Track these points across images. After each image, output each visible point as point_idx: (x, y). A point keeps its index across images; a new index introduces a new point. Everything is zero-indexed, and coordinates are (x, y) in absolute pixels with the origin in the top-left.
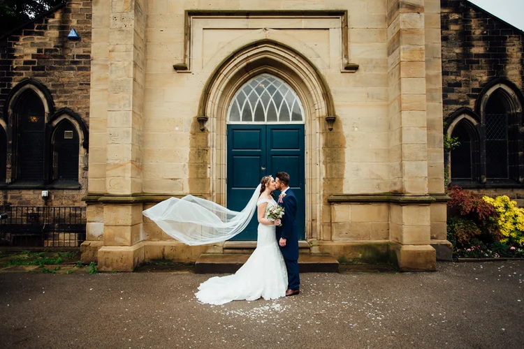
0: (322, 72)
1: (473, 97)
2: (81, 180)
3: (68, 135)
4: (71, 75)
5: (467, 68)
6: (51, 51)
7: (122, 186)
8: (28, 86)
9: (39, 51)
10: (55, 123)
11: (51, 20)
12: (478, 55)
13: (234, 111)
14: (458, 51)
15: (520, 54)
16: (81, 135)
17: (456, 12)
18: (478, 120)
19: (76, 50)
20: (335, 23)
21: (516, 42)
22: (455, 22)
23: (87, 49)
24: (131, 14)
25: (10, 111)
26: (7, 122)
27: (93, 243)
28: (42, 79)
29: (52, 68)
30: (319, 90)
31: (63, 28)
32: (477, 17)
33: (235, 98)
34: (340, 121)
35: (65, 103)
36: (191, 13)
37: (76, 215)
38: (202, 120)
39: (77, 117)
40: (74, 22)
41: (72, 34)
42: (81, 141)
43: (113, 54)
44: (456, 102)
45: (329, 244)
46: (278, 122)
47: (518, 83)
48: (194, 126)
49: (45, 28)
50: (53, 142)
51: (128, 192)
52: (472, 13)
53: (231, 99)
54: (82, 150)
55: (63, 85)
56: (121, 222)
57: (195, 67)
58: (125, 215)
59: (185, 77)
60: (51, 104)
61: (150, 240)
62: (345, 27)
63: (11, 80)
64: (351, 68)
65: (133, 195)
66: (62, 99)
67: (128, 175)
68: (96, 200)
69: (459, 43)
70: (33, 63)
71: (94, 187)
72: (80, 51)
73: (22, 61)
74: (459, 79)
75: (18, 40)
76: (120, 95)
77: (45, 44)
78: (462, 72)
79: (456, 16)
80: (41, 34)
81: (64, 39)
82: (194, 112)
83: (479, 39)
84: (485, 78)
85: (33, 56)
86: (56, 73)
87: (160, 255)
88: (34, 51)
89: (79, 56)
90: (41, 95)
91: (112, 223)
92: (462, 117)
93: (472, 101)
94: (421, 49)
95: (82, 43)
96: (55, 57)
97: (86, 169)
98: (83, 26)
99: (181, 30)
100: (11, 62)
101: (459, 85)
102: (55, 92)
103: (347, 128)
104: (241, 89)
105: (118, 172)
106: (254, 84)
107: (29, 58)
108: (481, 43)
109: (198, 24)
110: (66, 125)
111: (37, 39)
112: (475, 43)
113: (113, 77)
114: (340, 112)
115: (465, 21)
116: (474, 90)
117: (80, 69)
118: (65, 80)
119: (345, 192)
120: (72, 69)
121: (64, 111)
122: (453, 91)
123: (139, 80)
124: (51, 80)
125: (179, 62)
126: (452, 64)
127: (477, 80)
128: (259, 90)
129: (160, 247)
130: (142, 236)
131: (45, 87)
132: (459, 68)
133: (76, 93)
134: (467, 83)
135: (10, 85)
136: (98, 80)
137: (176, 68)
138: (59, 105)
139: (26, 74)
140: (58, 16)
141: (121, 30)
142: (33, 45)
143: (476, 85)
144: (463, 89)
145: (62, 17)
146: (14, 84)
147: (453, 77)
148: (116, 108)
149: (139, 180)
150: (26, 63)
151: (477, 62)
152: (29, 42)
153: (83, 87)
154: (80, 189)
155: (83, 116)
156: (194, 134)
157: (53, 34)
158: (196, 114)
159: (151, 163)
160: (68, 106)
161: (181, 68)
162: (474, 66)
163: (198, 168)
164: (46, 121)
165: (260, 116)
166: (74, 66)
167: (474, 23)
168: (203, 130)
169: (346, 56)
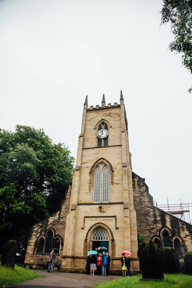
0: (111, 229)
1: (158, 231)
2: (60, 253)
3: (58, 241)
4: (60, 226)
5: (156, 224)
6: (56, 220)
7: (70, 254)
8: (50, 229)
9: (54, 220)
10: (55, 238)
11: (57, 213)
12: (158, 220)
13: (94, 238)
14: (153, 219)
15: (169, 220)
16: (61, 241)
17: (152, 209)
18: (160, 238)
19: (62, 220)
20: (114, 219)
21: (168, 216)
22: (152, 212)
23: (64, 220)
24: (74, 219)
25: (46, 235)
26: (45, 237)
27: (63, 267)
28: (54, 227)
29: (56, 225)
30: (110, 233)
31: (60, 215)
32: (157, 210)
33: (94, 234)
34: (115, 240)
35: (58, 233)
36: (85, 217)
37: (57, 263)
38: (86, 240)
39: (60, 237)
40: (62, 214)
41: (61, 217)
42: (61, 243)
43: (70, 227)
44: (154, 233)
45: (112, 270)
46: (103, 240)
47: (170, 228)
48: (85, 241)
49: (56, 215)
50: (54, 243)
51: (71, 255)
52: (156, 209)
53: (93, 235)
54: (61, 245)
55: (58, 229)
56: (69, 262)
57: (85, 228)
58: (70, 260)
59: (83, 231)
60: (55, 233)
61: (74, 267)
62: (116, 219)
63: (47, 227)
64: (117, 228)
65: (72, 256)
66: (57, 232)
67: (71, 251)
68: (64, 257)
69: (153, 217)
70: (52, 223)
71: (64, 254)
72: (63, 221)
73: (50, 223)
74: (154, 227)
75: (50, 218)
76: (71, 235)
77: (55, 219)
78: (155, 225)
79: (152, 210)
80: (55, 216)
81: (59, 218)
82: (84, 238)
83: (158, 216)
84: (161, 226)
85: (53, 222)
86: (57, 226)
87: (76, 270)
88: (53, 221)
89: (62, 222)
90: (53, 231)
91: (67, 262)
92: (155, 237)
93: (158, 233)
94: (128, 225)
95: (63, 219)
96: (57, 222)
97: (62, 250)
98: (64, 214)
99: (83, 220)
100: (48, 223)
101: (154, 228)
102: (56, 230)
103: (116, 242)
104: (96, 232)
105: (69, 251)
106: (98, 231)
107: (52, 222)
108: (159, 217)
109: (87, 219)
110: (58, 238)
111: (54, 218)
112: (157, 217)
113: (70, 231)
114: (114, 238)
115: (154, 211)
116: (158, 230)
117: (62, 225)
118: (59, 227)
119: (116, 257)
120: (60, 225)
121: (58, 235)
122: (152, 230)
123: (74, 231)
124: (56, 227)
125: (82, 227)
126: (152, 223)
127: (158, 227)
128: (99, 233)
129: (76, 269)
130: (73, 266)
131: (54, 229)
132: (154, 224)
133: (61, 231)
134: (156, 228)
135: (47, 229)
136: (67, 231)
137: (82, 228)
138: (57, 234)
139: (51, 226)
140: (59, 212)
141: (72, 222)
142: (53, 219)
143: (159, 229)
144: (155, 229)
145: (60, 212)
146: (48, 228)
147: (152, 226)
148: (70, 237)
149: (73, 253)
150: (51, 223)
151: (158, 222)
152: (52, 218)
153: (62, 229)
154: (59, 256)
155: (62, 237)
156: (84, 243)
157: (57, 216)
158: (85, 238)
159: (76, 249)
160: (59, 234)
161: (83, 228)
162: (158, 223)
163: (85, 251)
164: (53, 237)
165: (99, 239)
166: (61, 224)
167: (157, 212)
168: (86, 242)
169: (116, 226)
